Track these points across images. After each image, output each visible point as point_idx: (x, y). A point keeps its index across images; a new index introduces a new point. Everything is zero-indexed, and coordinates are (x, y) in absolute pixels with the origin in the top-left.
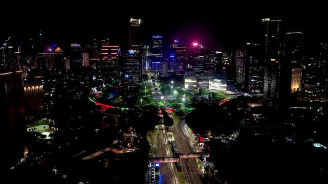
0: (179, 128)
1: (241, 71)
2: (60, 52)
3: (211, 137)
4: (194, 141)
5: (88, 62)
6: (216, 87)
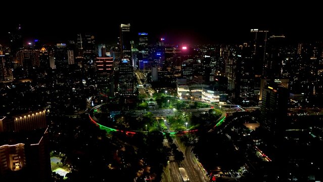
1: (230, 77)
2: (45, 53)
3: (221, 173)
4: (207, 178)
5: (73, 59)
6: (209, 98)
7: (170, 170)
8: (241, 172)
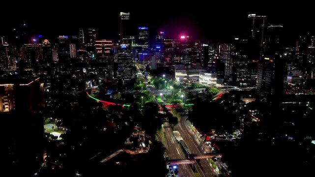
1: (228, 63)
2: (47, 44)
3: (216, 135)
4: (201, 140)
5: (75, 53)
6: (207, 80)
7: (164, 133)
8: (236, 135)
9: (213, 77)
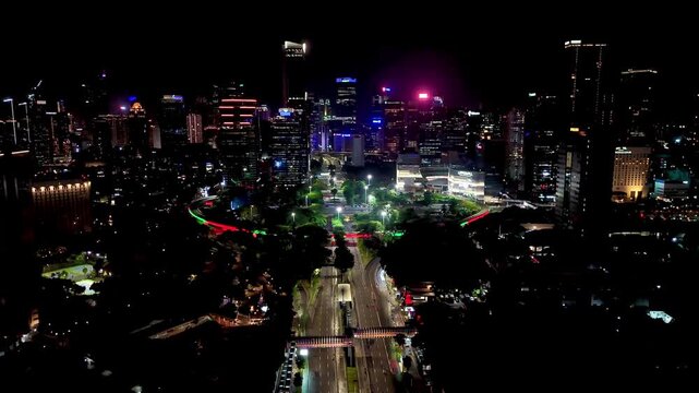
0: (367, 274)
1: (519, 153)
2: (140, 113)
3: (432, 294)
4: (396, 303)
5: (200, 133)
6: (462, 188)
7: (321, 288)
8: (479, 295)
9: (477, 179)
